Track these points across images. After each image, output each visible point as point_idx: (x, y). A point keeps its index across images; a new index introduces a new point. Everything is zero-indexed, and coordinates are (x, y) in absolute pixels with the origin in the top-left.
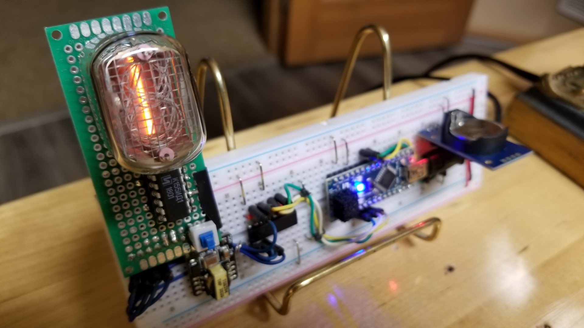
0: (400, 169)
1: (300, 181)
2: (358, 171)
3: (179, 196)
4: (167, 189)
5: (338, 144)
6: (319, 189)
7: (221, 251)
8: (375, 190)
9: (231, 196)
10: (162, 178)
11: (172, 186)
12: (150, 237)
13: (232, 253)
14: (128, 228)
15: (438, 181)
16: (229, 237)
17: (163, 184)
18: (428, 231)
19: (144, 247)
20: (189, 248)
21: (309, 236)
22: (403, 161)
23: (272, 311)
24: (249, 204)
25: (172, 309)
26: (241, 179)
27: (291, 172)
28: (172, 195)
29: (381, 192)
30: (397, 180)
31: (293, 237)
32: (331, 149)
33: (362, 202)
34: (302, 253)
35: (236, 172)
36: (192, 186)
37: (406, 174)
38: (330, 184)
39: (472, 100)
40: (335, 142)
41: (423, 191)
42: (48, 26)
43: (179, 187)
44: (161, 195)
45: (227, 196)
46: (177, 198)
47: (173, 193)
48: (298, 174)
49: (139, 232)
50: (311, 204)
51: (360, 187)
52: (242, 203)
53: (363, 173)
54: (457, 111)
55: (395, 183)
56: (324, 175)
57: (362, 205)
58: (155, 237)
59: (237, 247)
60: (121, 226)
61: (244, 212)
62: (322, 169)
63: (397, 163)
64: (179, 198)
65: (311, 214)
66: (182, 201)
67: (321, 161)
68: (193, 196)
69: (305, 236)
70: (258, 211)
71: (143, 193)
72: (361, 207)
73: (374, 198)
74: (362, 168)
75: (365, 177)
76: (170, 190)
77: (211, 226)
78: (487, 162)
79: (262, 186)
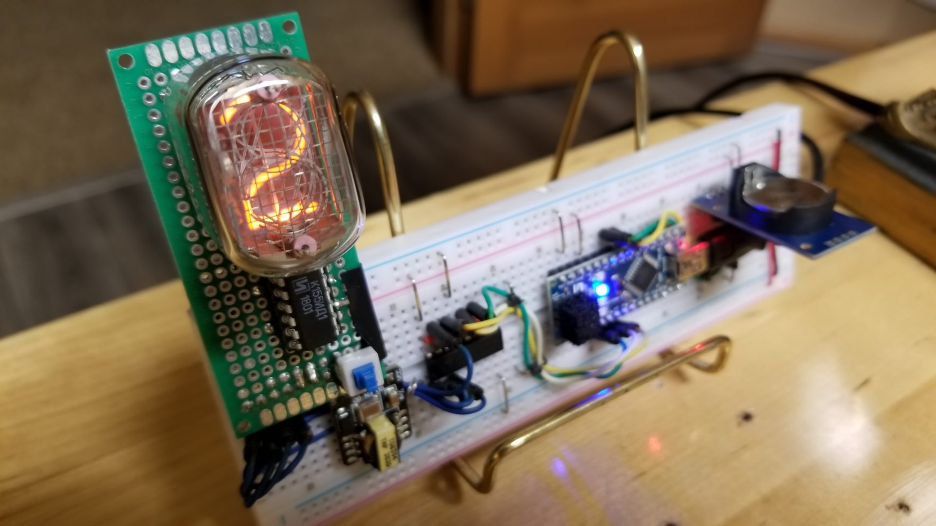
0: (664, 260)
1: (506, 282)
2: (597, 264)
3: (320, 310)
4: (302, 299)
5: (565, 222)
6: (536, 294)
7: (385, 394)
8: (625, 294)
9: (400, 307)
10: (293, 282)
11: (310, 293)
12: (276, 375)
13: (402, 398)
14: (241, 360)
15: (725, 278)
16: (397, 372)
17: (296, 290)
18: (711, 357)
19: (267, 391)
20: (337, 390)
21: (522, 368)
22: (669, 247)
23: (466, 487)
24: (427, 319)
25: (310, 487)
26: (414, 281)
27: (493, 268)
28: (309, 308)
29: (635, 297)
30: (660, 277)
31: (497, 370)
32: (554, 231)
33: (605, 313)
34: (511, 396)
35: (407, 270)
36: (340, 293)
37: (674, 268)
38: (554, 285)
39: (777, 146)
40: (560, 219)
41: (701, 293)
42: (112, 47)
43: (320, 295)
44: (293, 308)
45: (393, 307)
46: (318, 313)
47: (310, 305)
48: (503, 271)
49: (258, 367)
50: (525, 318)
51: (601, 290)
52: (416, 318)
53: (606, 267)
54: (753, 165)
55: (657, 281)
56: (544, 271)
57: (605, 318)
58: (284, 375)
59: (410, 388)
60: (231, 357)
61: (420, 333)
62: (540, 261)
63: (659, 250)
64: (320, 312)
65: (525, 334)
66: (326, 316)
67: (539, 250)
68: (342, 308)
69: (516, 368)
70: (442, 331)
71: (264, 306)
72: (603, 322)
73: (624, 306)
74: (604, 259)
75: (609, 273)
76: (306, 301)
77: (370, 355)
78: (804, 246)
79: (447, 291)
